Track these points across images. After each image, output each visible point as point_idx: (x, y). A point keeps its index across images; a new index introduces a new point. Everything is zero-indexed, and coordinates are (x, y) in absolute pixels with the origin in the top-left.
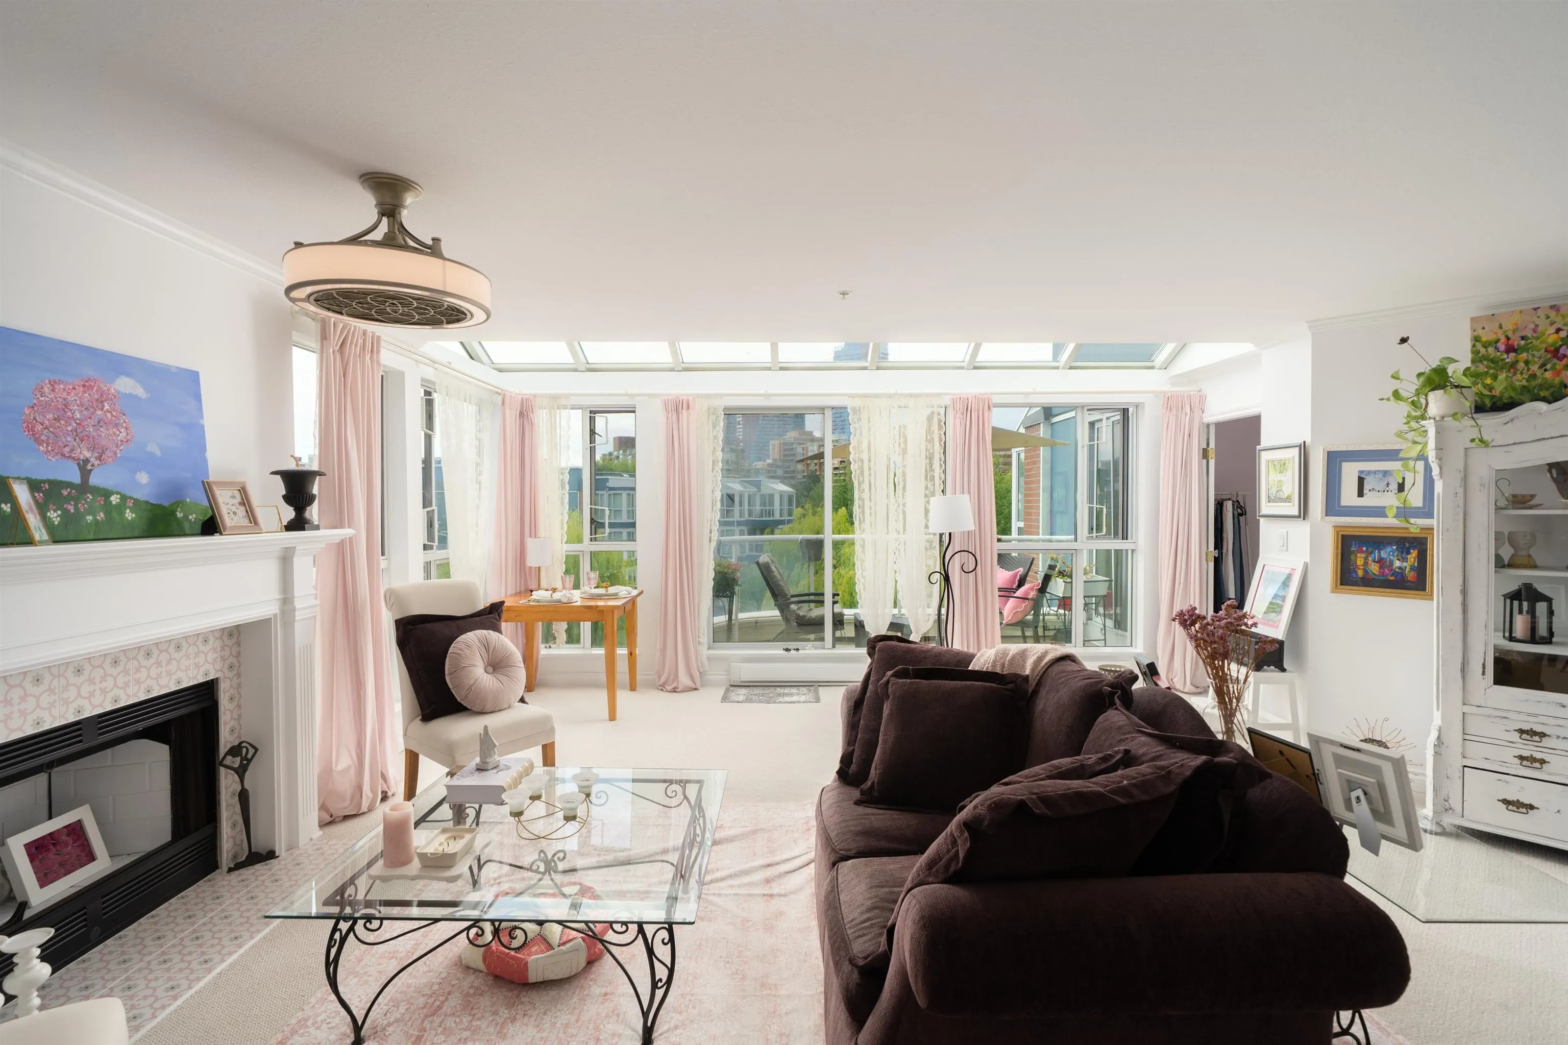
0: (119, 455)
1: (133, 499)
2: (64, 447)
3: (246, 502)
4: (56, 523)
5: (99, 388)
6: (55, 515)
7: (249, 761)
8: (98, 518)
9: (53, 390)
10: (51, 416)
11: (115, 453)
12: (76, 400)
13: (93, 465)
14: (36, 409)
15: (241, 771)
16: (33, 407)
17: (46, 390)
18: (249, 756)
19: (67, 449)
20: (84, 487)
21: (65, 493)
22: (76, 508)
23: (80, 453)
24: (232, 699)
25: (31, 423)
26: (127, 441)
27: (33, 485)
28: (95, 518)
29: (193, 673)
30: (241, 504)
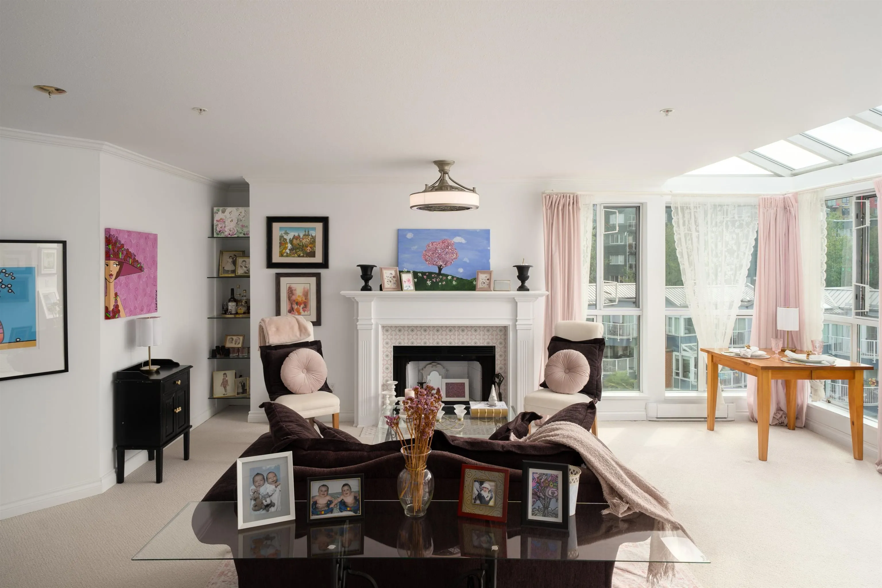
0: (453, 263)
1: (456, 277)
4: (429, 285)
5: (448, 242)
6: (429, 282)
7: (502, 381)
9: (432, 245)
10: (431, 253)
11: (451, 263)
12: (439, 247)
13: (443, 267)
15: (499, 385)
16: (426, 251)
17: (430, 245)
19: (435, 262)
20: (439, 274)
21: (433, 276)
22: (436, 281)
23: (439, 263)
24: (501, 356)
25: (425, 256)
26: (456, 258)
27: (423, 273)
28: (442, 283)
29: (482, 341)
30: (488, 279)
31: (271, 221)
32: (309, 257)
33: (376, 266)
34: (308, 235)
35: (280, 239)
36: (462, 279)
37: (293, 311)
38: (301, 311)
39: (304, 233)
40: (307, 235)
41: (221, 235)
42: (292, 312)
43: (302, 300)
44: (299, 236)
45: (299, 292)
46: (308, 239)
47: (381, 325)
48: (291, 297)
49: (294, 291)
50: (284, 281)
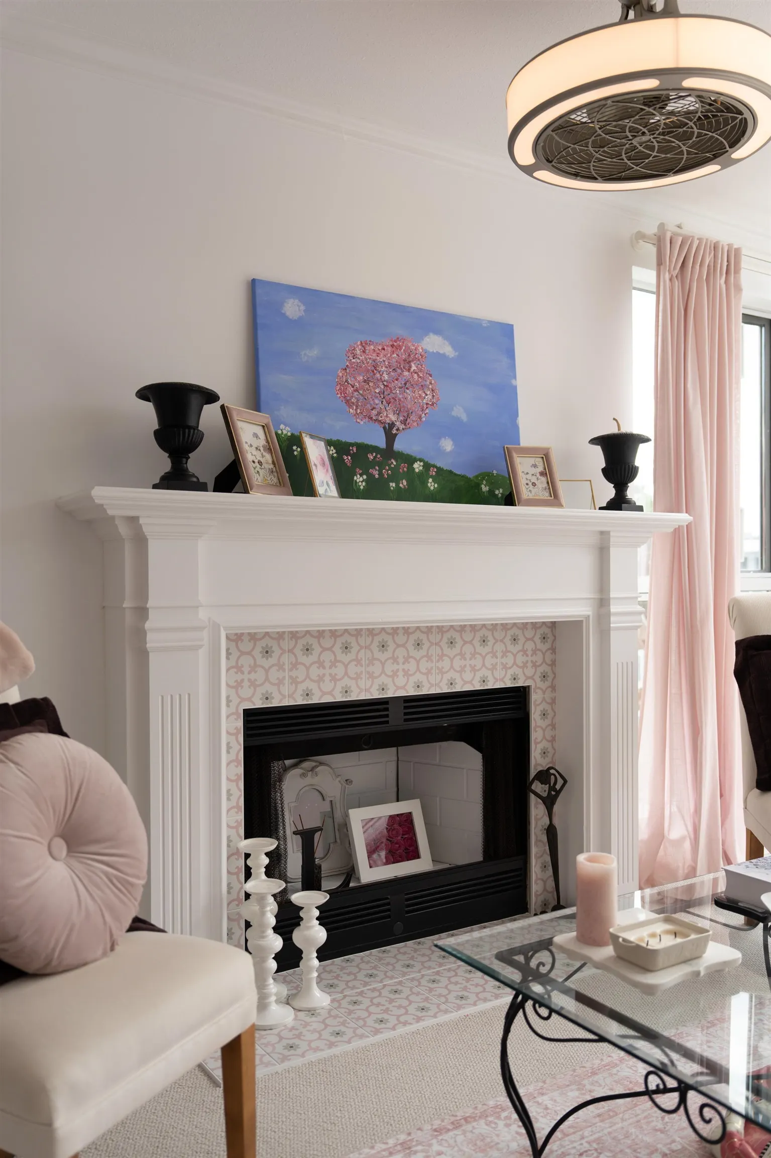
0: (424, 419)
1: (436, 467)
2: (372, 410)
3: (548, 472)
4: (362, 487)
5: (407, 347)
6: (361, 479)
7: (558, 793)
8: (401, 485)
9: (364, 352)
10: (361, 378)
11: (420, 418)
12: (384, 361)
13: (398, 430)
14: (348, 371)
15: (549, 802)
16: (346, 369)
17: (358, 352)
18: (558, 787)
19: (374, 412)
20: (389, 452)
21: (371, 457)
22: (381, 474)
23: (387, 416)
24: (544, 715)
25: (343, 385)
26: (433, 405)
27: (342, 447)
28: (397, 485)
29: (499, 673)
30: (542, 474)
36: (451, 472)
47: (225, 628)
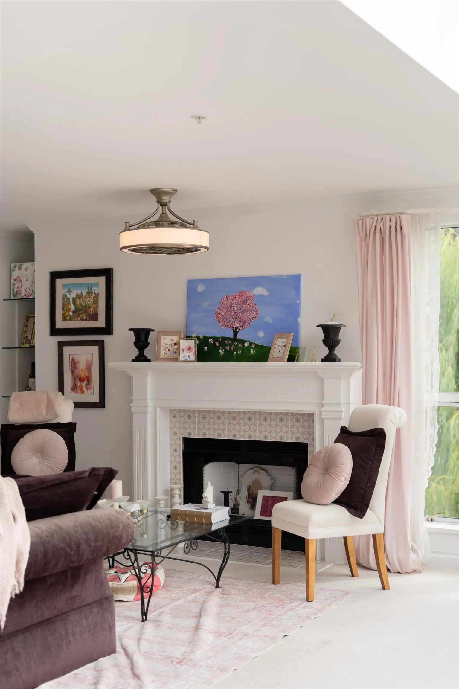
0: (251, 324)
1: (255, 344)
2: (229, 323)
4: (222, 354)
5: (246, 294)
6: (222, 351)
8: (239, 353)
9: (227, 300)
10: (225, 310)
11: (249, 324)
12: (235, 302)
13: (239, 330)
14: (220, 309)
16: (219, 308)
17: (225, 300)
19: (230, 324)
20: (235, 339)
21: (227, 342)
22: (230, 349)
23: (235, 325)
25: (218, 314)
26: (256, 317)
27: (215, 339)
28: (237, 353)
29: (289, 435)
30: (285, 346)
31: (55, 276)
32: (93, 320)
33: (153, 330)
34: (91, 293)
35: (64, 299)
36: (262, 345)
37: (77, 389)
38: (84, 389)
39: (87, 290)
40: (89, 293)
41: (17, 297)
42: (75, 390)
43: (85, 375)
44: (82, 294)
45: (82, 366)
46: (91, 298)
47: (160, 407)
48: (74, 370)
49: (77, 364)
50: (67, 350)
